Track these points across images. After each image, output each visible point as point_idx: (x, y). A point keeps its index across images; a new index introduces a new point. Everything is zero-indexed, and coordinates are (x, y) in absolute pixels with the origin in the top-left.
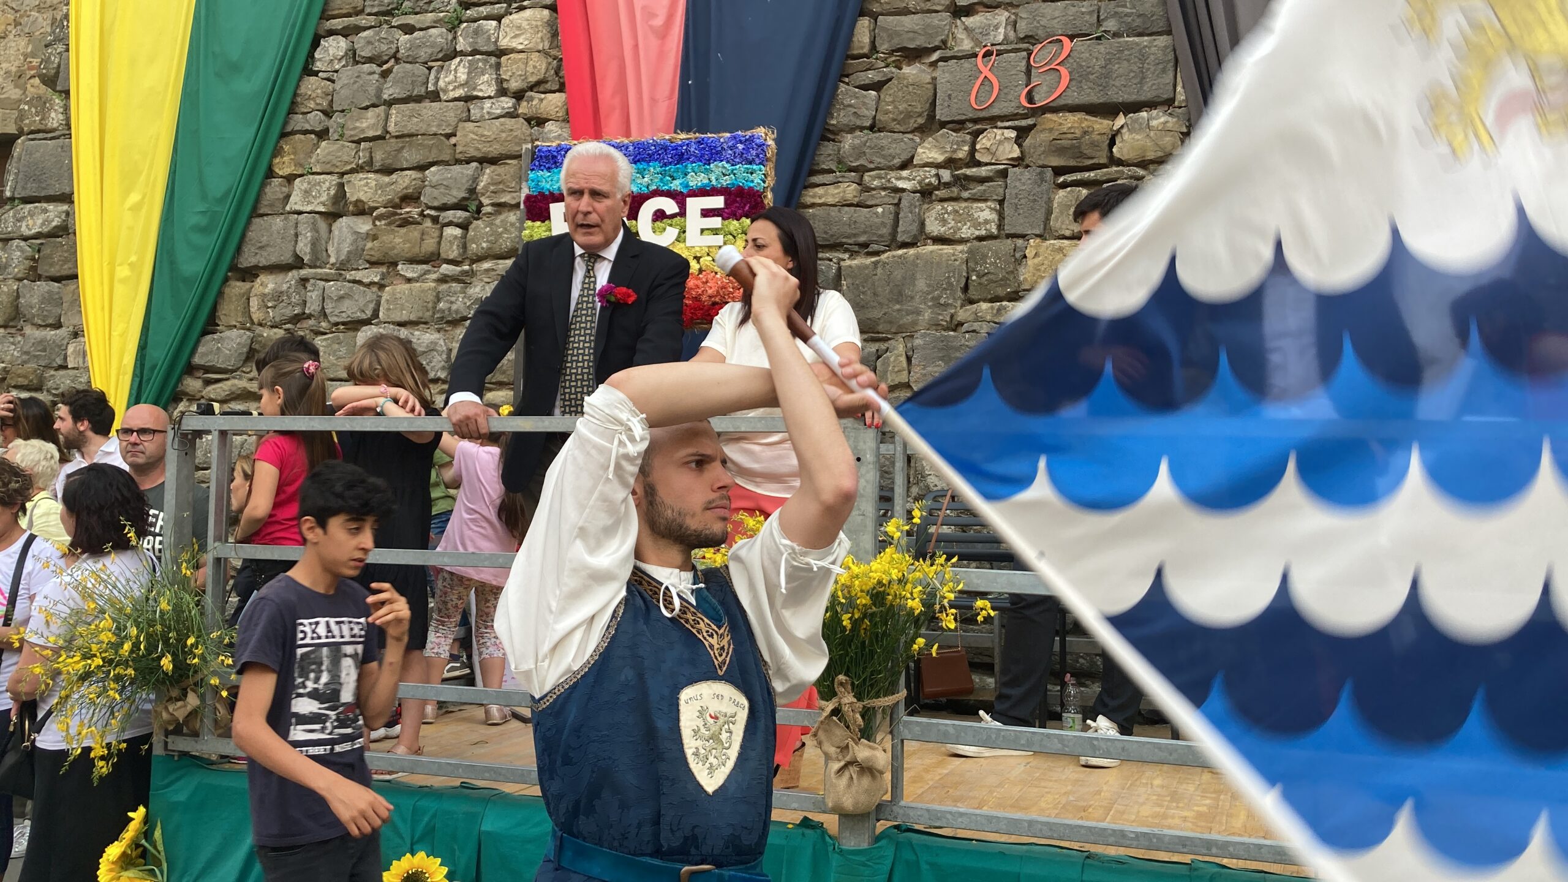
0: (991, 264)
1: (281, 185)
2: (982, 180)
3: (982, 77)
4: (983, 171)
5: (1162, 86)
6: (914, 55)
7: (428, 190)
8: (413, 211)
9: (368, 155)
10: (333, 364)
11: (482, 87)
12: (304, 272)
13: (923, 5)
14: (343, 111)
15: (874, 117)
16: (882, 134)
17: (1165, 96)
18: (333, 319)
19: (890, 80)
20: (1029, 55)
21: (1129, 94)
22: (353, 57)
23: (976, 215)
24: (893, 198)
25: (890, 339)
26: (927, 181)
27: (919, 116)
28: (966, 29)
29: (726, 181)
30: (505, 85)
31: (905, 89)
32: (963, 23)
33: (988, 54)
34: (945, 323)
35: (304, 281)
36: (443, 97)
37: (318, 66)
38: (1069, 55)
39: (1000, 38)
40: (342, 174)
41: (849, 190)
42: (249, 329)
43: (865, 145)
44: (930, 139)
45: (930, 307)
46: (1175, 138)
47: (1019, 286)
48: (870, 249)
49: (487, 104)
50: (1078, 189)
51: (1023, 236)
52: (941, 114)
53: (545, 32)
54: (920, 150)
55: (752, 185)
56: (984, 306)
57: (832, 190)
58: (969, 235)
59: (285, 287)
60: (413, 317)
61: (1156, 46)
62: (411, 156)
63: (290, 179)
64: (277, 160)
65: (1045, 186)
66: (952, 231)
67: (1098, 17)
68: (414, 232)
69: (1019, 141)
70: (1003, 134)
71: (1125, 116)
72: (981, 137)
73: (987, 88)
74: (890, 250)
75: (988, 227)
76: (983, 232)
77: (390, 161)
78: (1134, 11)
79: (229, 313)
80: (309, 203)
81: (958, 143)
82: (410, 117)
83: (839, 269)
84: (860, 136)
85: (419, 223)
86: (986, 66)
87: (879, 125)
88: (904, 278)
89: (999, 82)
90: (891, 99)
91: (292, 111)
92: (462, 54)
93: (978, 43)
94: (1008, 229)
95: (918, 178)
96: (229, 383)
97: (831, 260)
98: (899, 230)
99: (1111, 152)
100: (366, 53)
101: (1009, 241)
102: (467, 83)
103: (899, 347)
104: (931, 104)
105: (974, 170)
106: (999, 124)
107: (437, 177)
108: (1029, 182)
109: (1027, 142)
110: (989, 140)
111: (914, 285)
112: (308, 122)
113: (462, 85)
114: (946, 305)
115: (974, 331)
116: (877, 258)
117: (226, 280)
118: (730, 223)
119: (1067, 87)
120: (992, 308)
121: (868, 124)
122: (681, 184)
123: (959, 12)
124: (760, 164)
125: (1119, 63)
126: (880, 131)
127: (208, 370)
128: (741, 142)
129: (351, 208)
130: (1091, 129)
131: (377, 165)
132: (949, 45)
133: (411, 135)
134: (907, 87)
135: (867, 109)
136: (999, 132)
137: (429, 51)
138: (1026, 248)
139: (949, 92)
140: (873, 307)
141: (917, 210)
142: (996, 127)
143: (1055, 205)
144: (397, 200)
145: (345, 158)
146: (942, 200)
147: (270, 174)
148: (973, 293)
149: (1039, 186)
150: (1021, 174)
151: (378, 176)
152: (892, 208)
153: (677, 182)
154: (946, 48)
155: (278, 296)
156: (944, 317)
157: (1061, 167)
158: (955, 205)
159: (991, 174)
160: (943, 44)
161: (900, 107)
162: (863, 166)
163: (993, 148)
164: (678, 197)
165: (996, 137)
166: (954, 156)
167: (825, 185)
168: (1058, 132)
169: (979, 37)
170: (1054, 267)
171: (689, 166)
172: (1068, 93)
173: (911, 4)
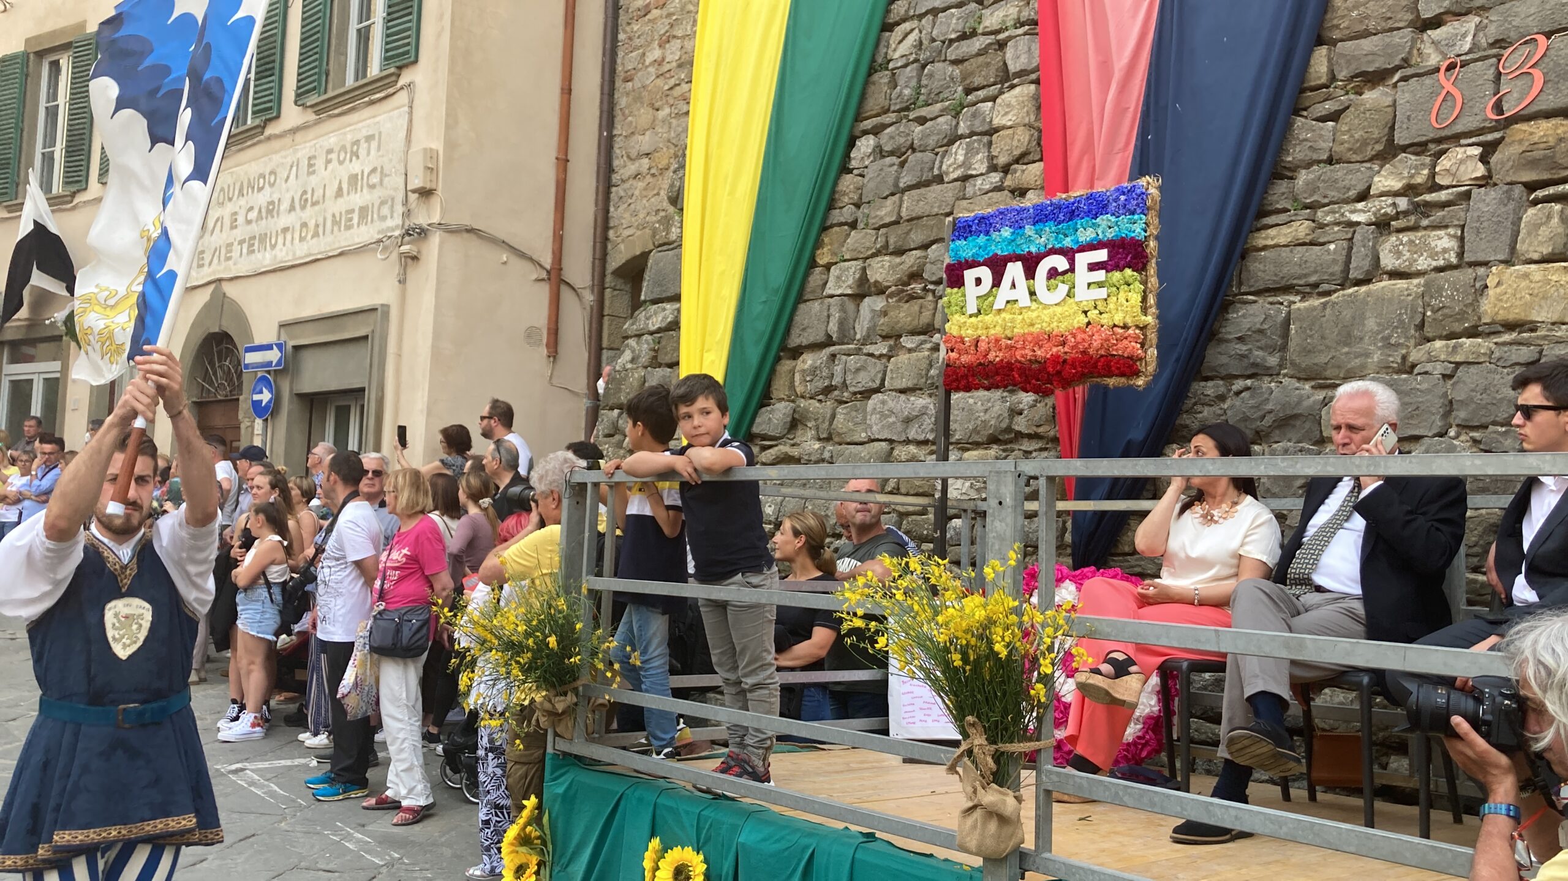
0: (1448, 297)
1: (821, 273)
2: (1443, 205)
3: (1444, 92)
4: (1443, 196)
6: (1375, 78)
7: (928, 267)
8: (917, 287)
9: (884, 239)
10: (850, 430)
11: (976, 166)
12: (832, 348)
13: (1384, 24)
14: (869, 202)
15: (1331, 151)
16: (1338, 166)
18: (852, 389)
19: (1348, 108)
20: (1499, 60)
22: (879, 152)
23: (1433, 245)
24: (1347, 233)
26: (1383, 211)
27: (1376, 143)
28: (1433, 43)
29: (1110, 234)
30: (995, 162)
31: (1362, 115)
32: (1430, 37)
33: (1451, 67)
34: (1395, 365)
35: (833, 356)
36: (946, 179)
37: (854, 164)
38: (1544, 55)
39: (1467, 47)
40: (867, 258)
41: (1301, 229)
42: (793, 401)
43: (1320, 179)
44: (1388, 165)
45: (1379, 348)
47: (1480, 319)
48: (1320, 290)
49: (979, 181)
50: (1550, 205)
51: (1486, 264)
52: (1400, 138)
53: (1030, 106)
54: (1376, 179)
55: (1133, 234)
56: (1438, 344)
57: (1285, 230)
58: (1425, 266)
59: (819, 362)
60: (910, 384)
62: (917, 237)
63: (828, 267)
64: (819, 252)
65: (1511, 206)
66: (1407, 263)
68: (915, 306)
69: (1484, 159)
70: (1466, 152)
72: (1442, 158)
73: (1449, 104)
74: (1343, 289)
75: (1446, 256)
76: (1441, 263)
77: (900, 243)
79: (780, 388)
80: (840, 287)
81: (1416, 167)
82: (918, 201)
83: (1288, 313)
84: (1315, 171)
85: (922, 298)
86: (1449, 81)
87: (1335, 157)
88: (1354, 318)
89: (1463, 95)
90: (1348, 128)
91: (831, 205)
92: (961, 137)
93: (1445, 56)
94: (1468, 257)
95: (1374, 209)
96: (776, 449)
97: (1282, 304)
98: (1351, 266)
100: (887, 148)
101: (1470, 270)
102: (964, 163)
104: (1390, 128)
105: (1433, 195)
106: (1463, 142)
107: (936, 254)
108: (1494, 202)
109: (1494, 159)
110: (1450, 160)
111: (1364, 325)
112: (842, 215)
113: (960, 166)
114: (1398, 345)
115: (1426, 373)
116: (1327, 299)
117: (778, 359)
118: (1113, 275)
119: (1541, 91)
120: (1447, 346)
121: (1325, 157)
122: (1072, 241)
123: (1425, 26)
124: (1141, 213)
126: (1338, 162)
127: (764, 437)
128: (1124, 193)
129: (873, 289)
130: (1567, 135)
131: (891, 248)
132: (1413, 62)
133: (919, 218)
134: (1365, 113)
135: (1324, 142)
136: (1463, 149)
137: (935, 138)
138: (1488, 276)
139: (1410, 113)
140: (1320, 351)
141: (1371, 243)
142: (1460, 146)
143: (1523, 225)
144: (905, 279)
145: (868, 244)
146: (1400, 231)
147: (813, 264)
148: (1429, 331)
150: (1486, 194)
151: (893, 257)
152: (1345, 243)
153: (1068, 239)
154: (1410, 66)
155: (814, 371)
156: (1396, 358)
157: (1534, 181)
158: (1411, 235)
159: (1451, 197)
160: (1406, 62)
161: (1356, 136)
162: (1317, 201)
163: (1454, 169)
164: (1069, 254)
165: (1459, 156)
166: (1413, 182)
167: (1278, 225)
168: (1527, 144)
169: (1445, 49)
170: (1518, 296)
171: (1079, 222)
172: (1543, 97)
173: (1372, 25)
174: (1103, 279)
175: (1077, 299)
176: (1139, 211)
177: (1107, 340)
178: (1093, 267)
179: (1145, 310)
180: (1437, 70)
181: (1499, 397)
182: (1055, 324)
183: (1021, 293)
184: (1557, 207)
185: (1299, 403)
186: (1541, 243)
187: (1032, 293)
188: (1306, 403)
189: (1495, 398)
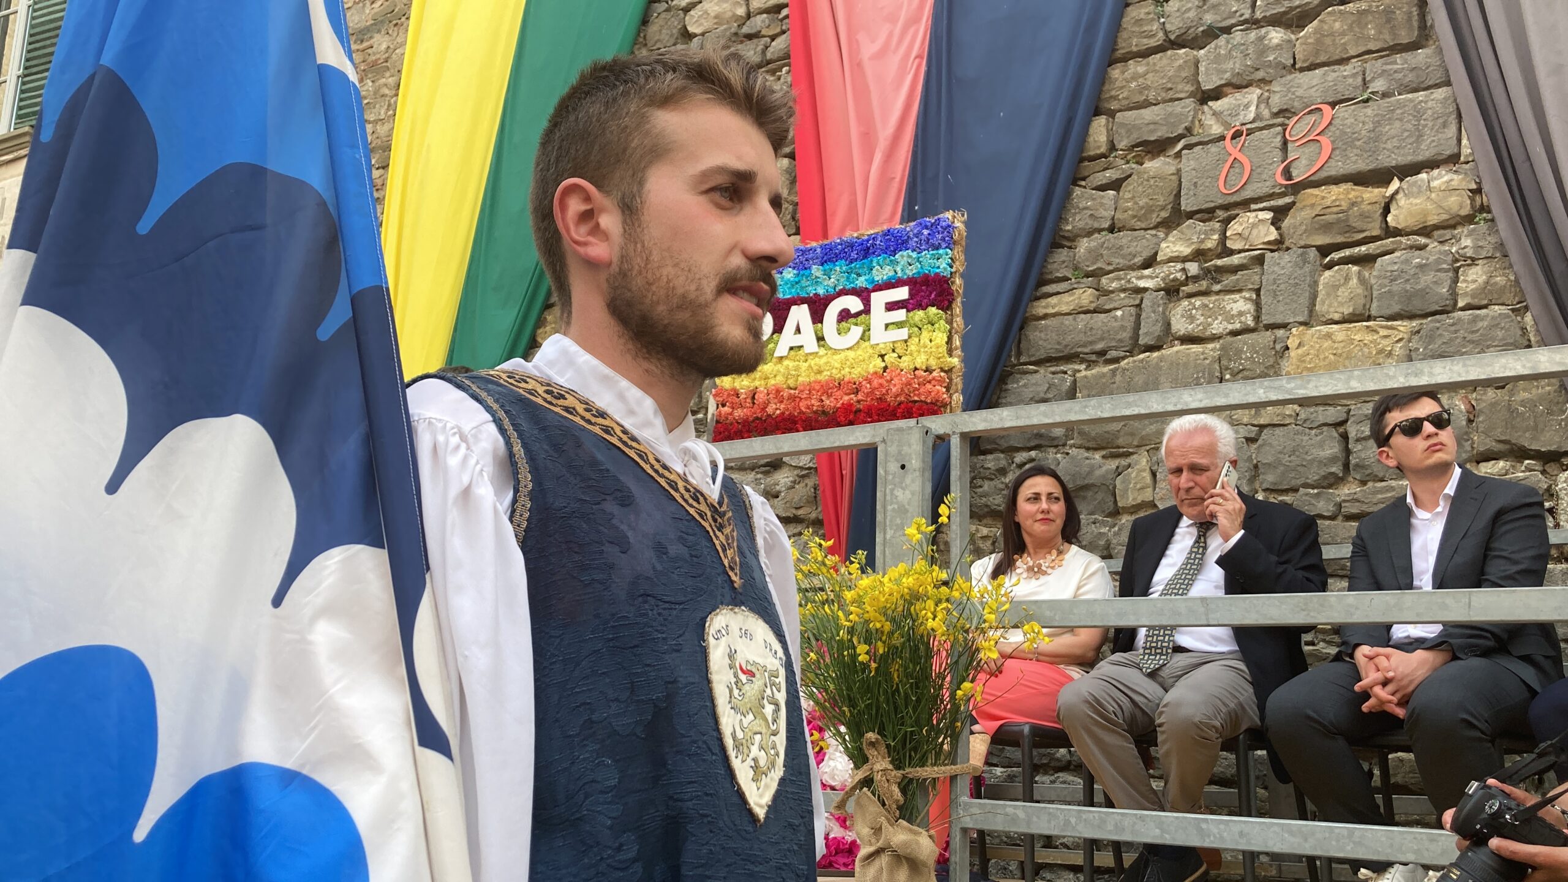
0: (1247, 359)
2: (1235, 270)
3: (1232, 158)
4: (1235, 260)
5: (1442, 142)
6: (1157, 147)
13: (1164, 95)
15: (1113, 219)
16: (1122, 233)
17: (1448, 153)
19: (1130, 176)
20: (1285, 130)
21: (1403, 155)
23: (1228, 308)
24: (1134, 299)
25: (1132, 454)
26: (1172, 277)
27: (1162, 210)
28: (1215, 114)
29: (911, 272)
31: (1145, 183)
32: (1211, 108)
33: (1237, 135)
38: (1330, 123)
39: (1251, 116)
41: (1084, 296)
43: (1102, 247)
44: (1175, 232)
46: (1462, 196)
48: (1108, 356)
50: (1346, 267)
51: (1284, 326)
52: (1186, 205)
54: (1163, 245)
55: (937, 271)
57: (1066, 298)
58: (1221, 330)
61: (1433, 100)
64: (540, 331)
65: (1307, 268)
66: (1201, 328)
67: (1364, 79)
69: (1275, 223)
70: (1257, 216)
71: (1401, 180)
72: (1232, 223)
73: (1237, 170)
74: (1133, 355)
76: (1238, 326)
78: (1406, 66)
81: (1206, 233)
83: (1075, 382)
84: (1097, 238)
86: (1235, 148)
87: (1118, 225)
88: (1146, 384)
89: (1251, 162)
90: (1130, 196)
93: (1227, 125)
94: (1266, 319)
95: (1162, 274)
97: (1065, 373)
98: (1141, 332)
99: (1386, 222)
101: (1269, 333)
103: (1142, 461)
104: (1175, 195)
105: (1226, 259)
106: (1253, 206)
108: (1289, 265)
109: (1286, 223)
110: (1241, 224)
116: (1117, 365)
118: (915, 315)
119: (1329, 157)
121: (1107, 226)
122: (866, 280)
123: (1206, 97)
124: (946, 247)
125: (1390, 124)
126: (1119, 230)
128: (926, 227)
130: (1359, 199)
132: (1196, 131)
134: (1148, 181)
135: (1105, 210)
136: (1254, 214)
138: (1288, 338)
139: (1195, 180)
141: (1161, 309)
142: (1250, 211)
143: (1321, 287)
146: (1190, 296)
149: (1301, 268)
150: (1280, 258)
152: (1133, 310)
153: (862, 279)
154: (1192, 135)
157: (1329, 245)
158: (1205, 300)
159: (1245, 261)
160: (1189, 130)
161: (1140, 203)
162: (1101, 269)
163: (1247, 233)
164: (864, 295)
165: (1251, 220)
166: (1203, 247)
167: (1058, 293)
168: (1320, 208)
169: (1228, 119)
170: (1322, 357)
171: (875, 260)
172: (1332, 163)
173: (1151, 96)
174: (904, 318)
175: (873, 341)
176: (944, 245)
177: (909, 384)
178: (891, 307)
179: (950, 352)
180: (1222, 138)
181: (1309, 458)
182: (847, 370)
183: (808, 338)
184: (1355, 268)
185: (1090, 473)
186: (1341, 304)
187: (820, 339)
188: (1098, 473)
189: (1304, 459)
